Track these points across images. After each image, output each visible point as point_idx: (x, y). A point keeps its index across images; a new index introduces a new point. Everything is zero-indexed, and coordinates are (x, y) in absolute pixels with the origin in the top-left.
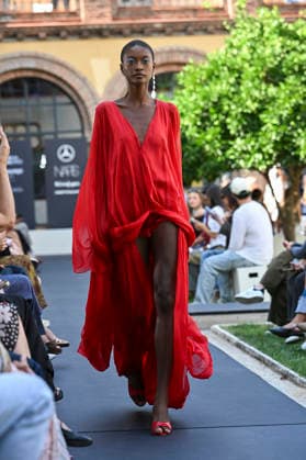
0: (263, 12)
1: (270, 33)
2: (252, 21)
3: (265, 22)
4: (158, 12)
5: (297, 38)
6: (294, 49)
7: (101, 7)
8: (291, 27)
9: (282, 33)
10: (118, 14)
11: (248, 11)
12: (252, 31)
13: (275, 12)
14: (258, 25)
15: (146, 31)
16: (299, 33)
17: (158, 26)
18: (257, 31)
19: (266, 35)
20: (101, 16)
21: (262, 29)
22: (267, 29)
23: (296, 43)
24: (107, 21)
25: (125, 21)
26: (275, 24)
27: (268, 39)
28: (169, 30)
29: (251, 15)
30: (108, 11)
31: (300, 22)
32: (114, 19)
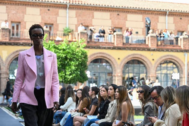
0: (50, 42)
1: (52, 47)
2: (47, 44)
3: (50, 44)
4: (22, 39)
5: (58, 49)
6: (58, 52)
7: (6, 37)
8: (57, 46)
9: (55, 47)
10: (10, 39)
11: (46, 41)
12: (47, 46)
13: (53, 42)
14: (48, 45)
15: (18, 44)
16: (59, 48)
17: (21, 43)
18: (48, 47)
19: (50, 48)
20: (6, 39)
21: (49, 46)
22: (51, 46)
23: (58, 51)
24: (7, 41)
25: (12, 41)
26: (53, 45)
27: (51, 49)
28: (24, 44)
29: (47, 42)
30: (8, 38)
31: (60, 45)
32: (9, 40)
